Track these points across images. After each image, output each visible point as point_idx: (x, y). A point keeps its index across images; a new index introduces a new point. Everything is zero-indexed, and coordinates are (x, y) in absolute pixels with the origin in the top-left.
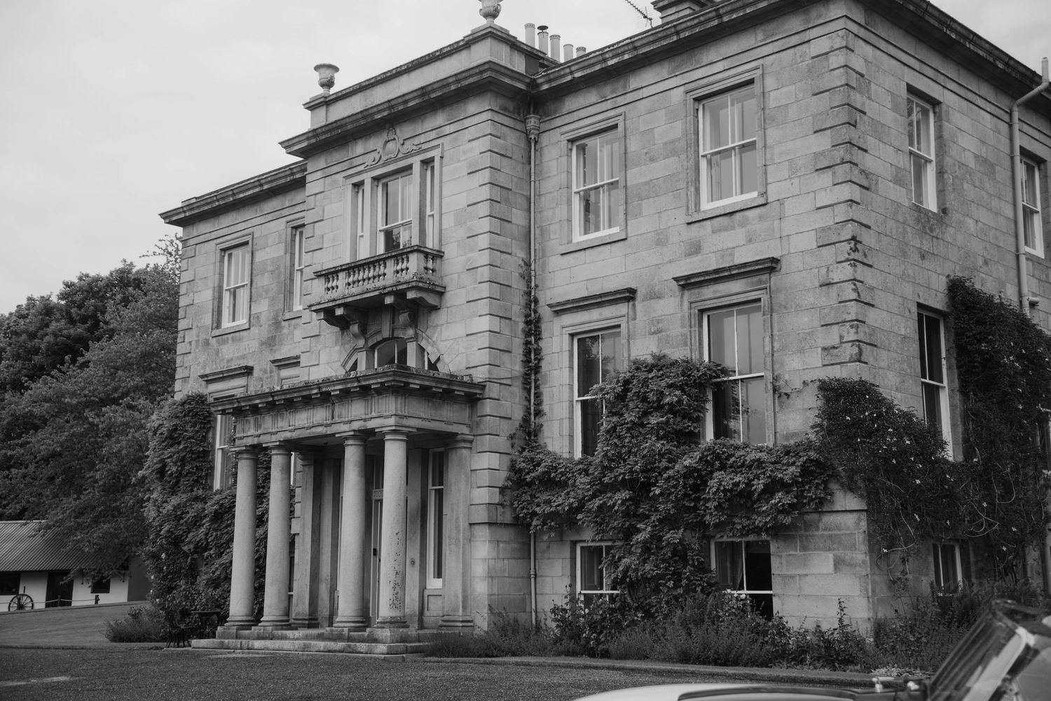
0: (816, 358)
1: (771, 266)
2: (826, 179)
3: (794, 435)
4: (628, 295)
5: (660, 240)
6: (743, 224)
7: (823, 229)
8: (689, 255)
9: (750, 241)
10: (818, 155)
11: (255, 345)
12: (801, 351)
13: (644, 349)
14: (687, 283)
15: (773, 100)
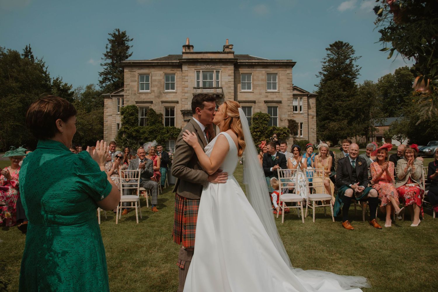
0: (287, 116)
1: (280, 102)
2: (289, 91)
3: (283, 126)
4: (254, 102)
5: (260, 94)
6: (276, 95)
7: (288, 98)
8: (266, 97)
9: (276, 97)
10: (288, 87)
11: (153, 97)
12: (285, 114)
13: (258, 111)
14: (266, 102)
15: (281, 77)
